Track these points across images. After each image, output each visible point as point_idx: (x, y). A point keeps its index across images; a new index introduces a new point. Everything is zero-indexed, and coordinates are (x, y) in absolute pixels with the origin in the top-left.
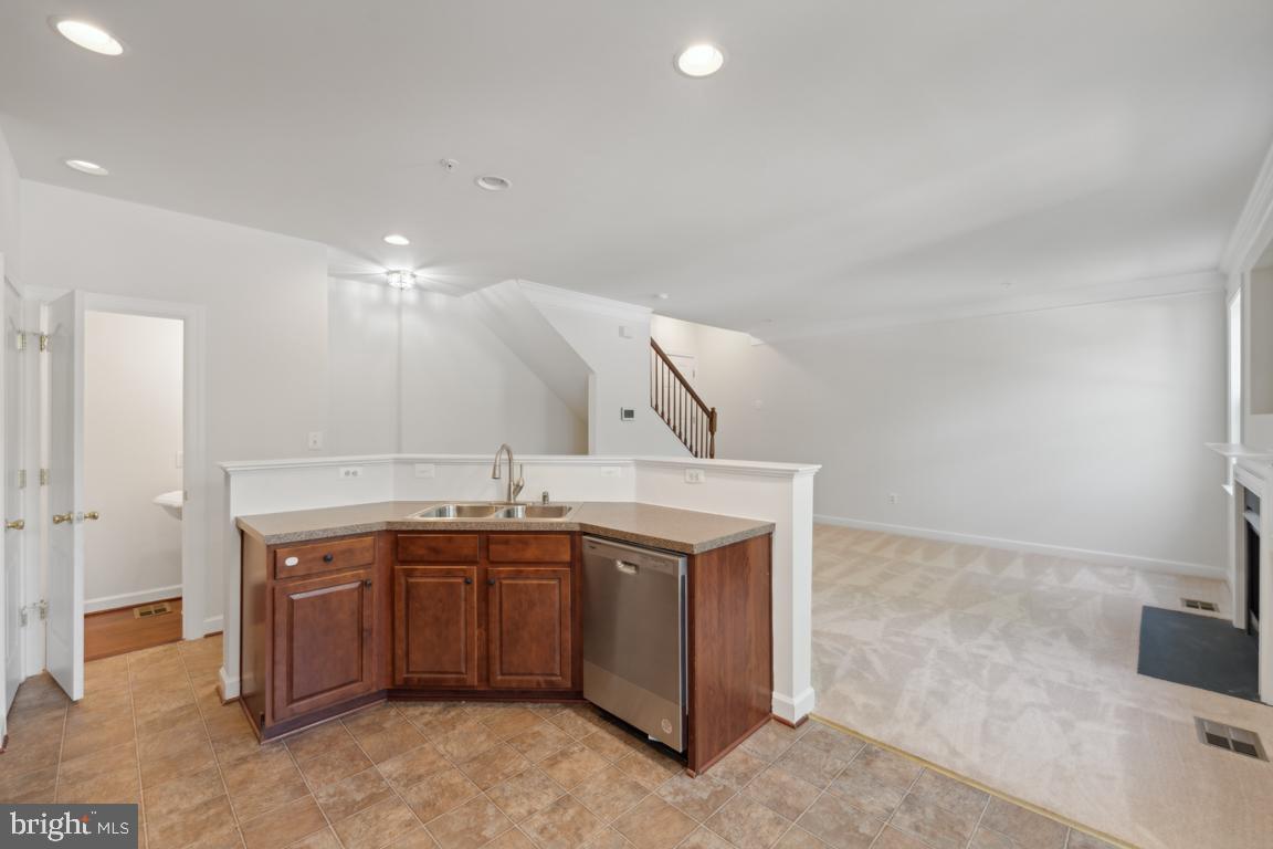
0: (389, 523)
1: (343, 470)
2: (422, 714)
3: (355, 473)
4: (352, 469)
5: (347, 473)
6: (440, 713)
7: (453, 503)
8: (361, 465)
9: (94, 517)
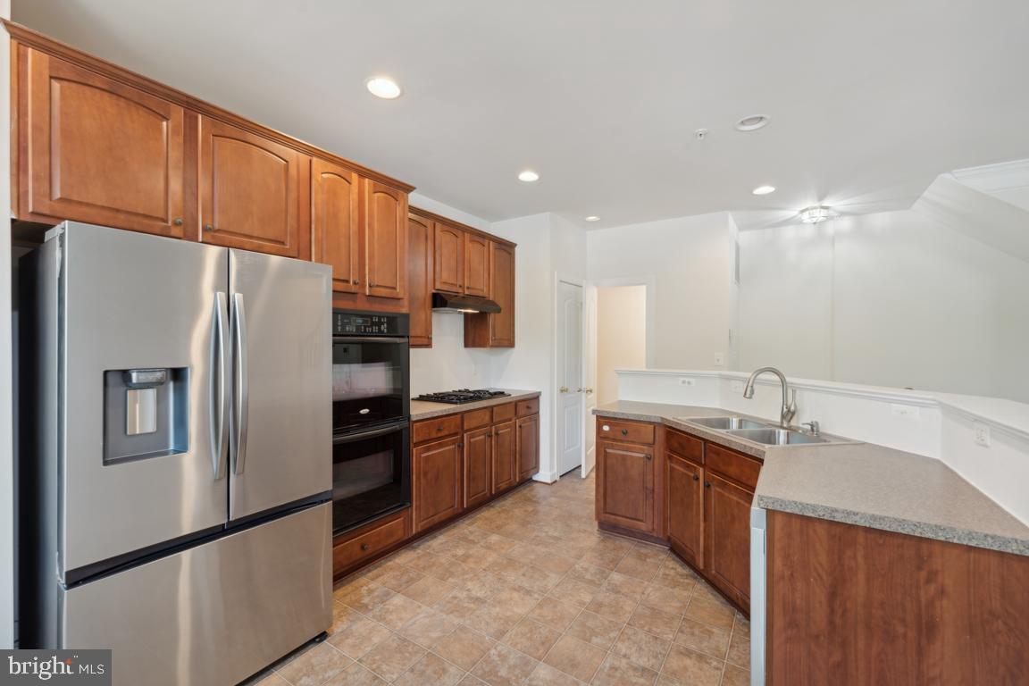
0: (662, 418)
1: (682, 379)
2: (672, 568)
3: (689, 383)
4: (687, 380)
5: (684, 382)
6: (682, 575)
7: (738, 415)
8: (694, 377)
9: (591, 391)
